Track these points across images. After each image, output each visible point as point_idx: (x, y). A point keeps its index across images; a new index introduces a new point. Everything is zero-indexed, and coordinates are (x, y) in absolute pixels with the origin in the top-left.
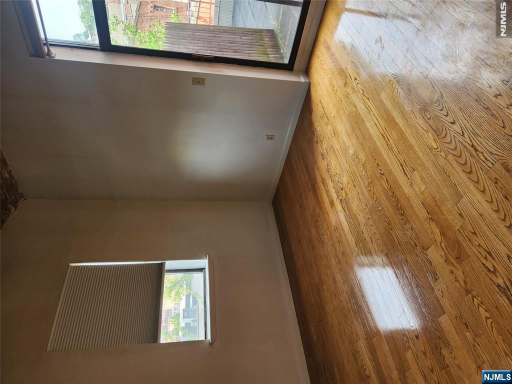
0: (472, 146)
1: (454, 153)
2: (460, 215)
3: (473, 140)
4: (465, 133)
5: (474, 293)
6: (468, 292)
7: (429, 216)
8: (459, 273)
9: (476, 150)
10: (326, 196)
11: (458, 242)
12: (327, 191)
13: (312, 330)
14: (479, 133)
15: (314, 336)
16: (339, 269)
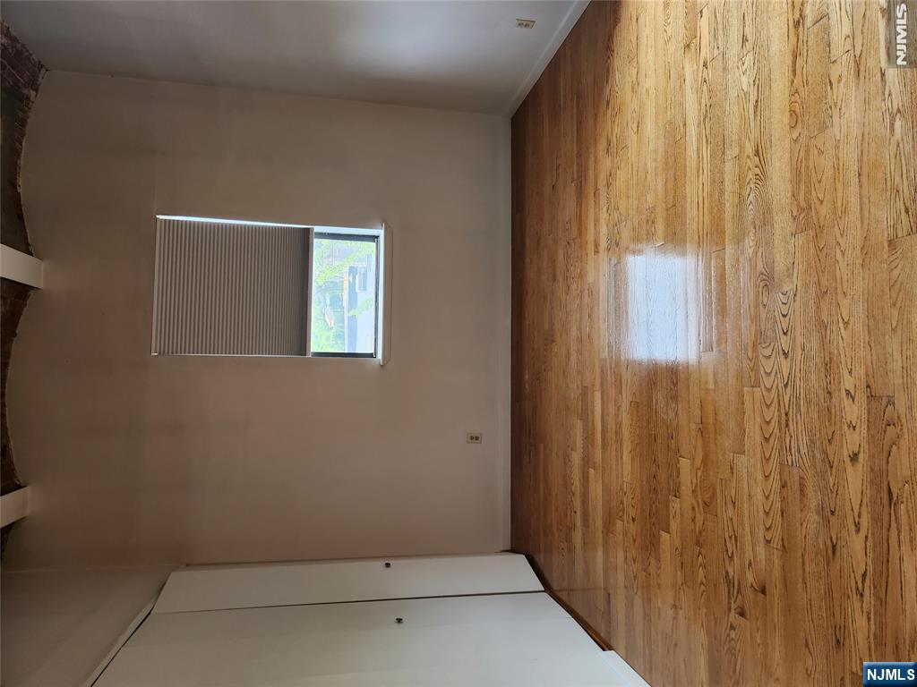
0: (787, 414)
1: (765, 393)
2: (732, 468)
3: (791, 407)
4: (789, 387)
5: (703, 551)
6: (698, 543)
7: (701, 426)
8: (700, 518)
9: (787, 425)
10: (592, 225)
11: (714, 489)
12: (597, 220)
13: (527, 377)
14: (802, 410)
15: (527, 387)
16: (578, 350)
